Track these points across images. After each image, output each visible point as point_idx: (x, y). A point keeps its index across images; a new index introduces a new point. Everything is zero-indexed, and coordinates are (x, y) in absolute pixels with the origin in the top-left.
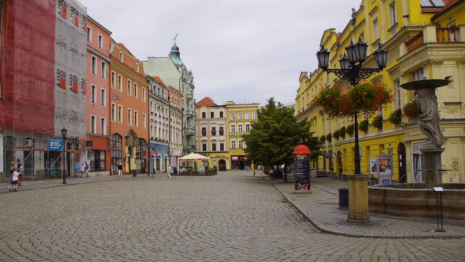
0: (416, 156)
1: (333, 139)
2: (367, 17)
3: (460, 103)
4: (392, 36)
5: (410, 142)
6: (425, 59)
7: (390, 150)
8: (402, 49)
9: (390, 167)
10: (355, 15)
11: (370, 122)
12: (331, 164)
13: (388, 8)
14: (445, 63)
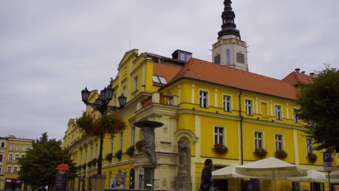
0: (141, 176)
1: (87, 168)
2: (120, 84)
3: (170, 143)
4: (133, 97)
5: (138, 167)
6: (152, 113)
7: (125, 173)
8: (139, 106)
9: (123, 183)
10: (112, 82)
11: (114, 155)
12: (84, 185)
13: (134, 79)
14: (163, 117)
